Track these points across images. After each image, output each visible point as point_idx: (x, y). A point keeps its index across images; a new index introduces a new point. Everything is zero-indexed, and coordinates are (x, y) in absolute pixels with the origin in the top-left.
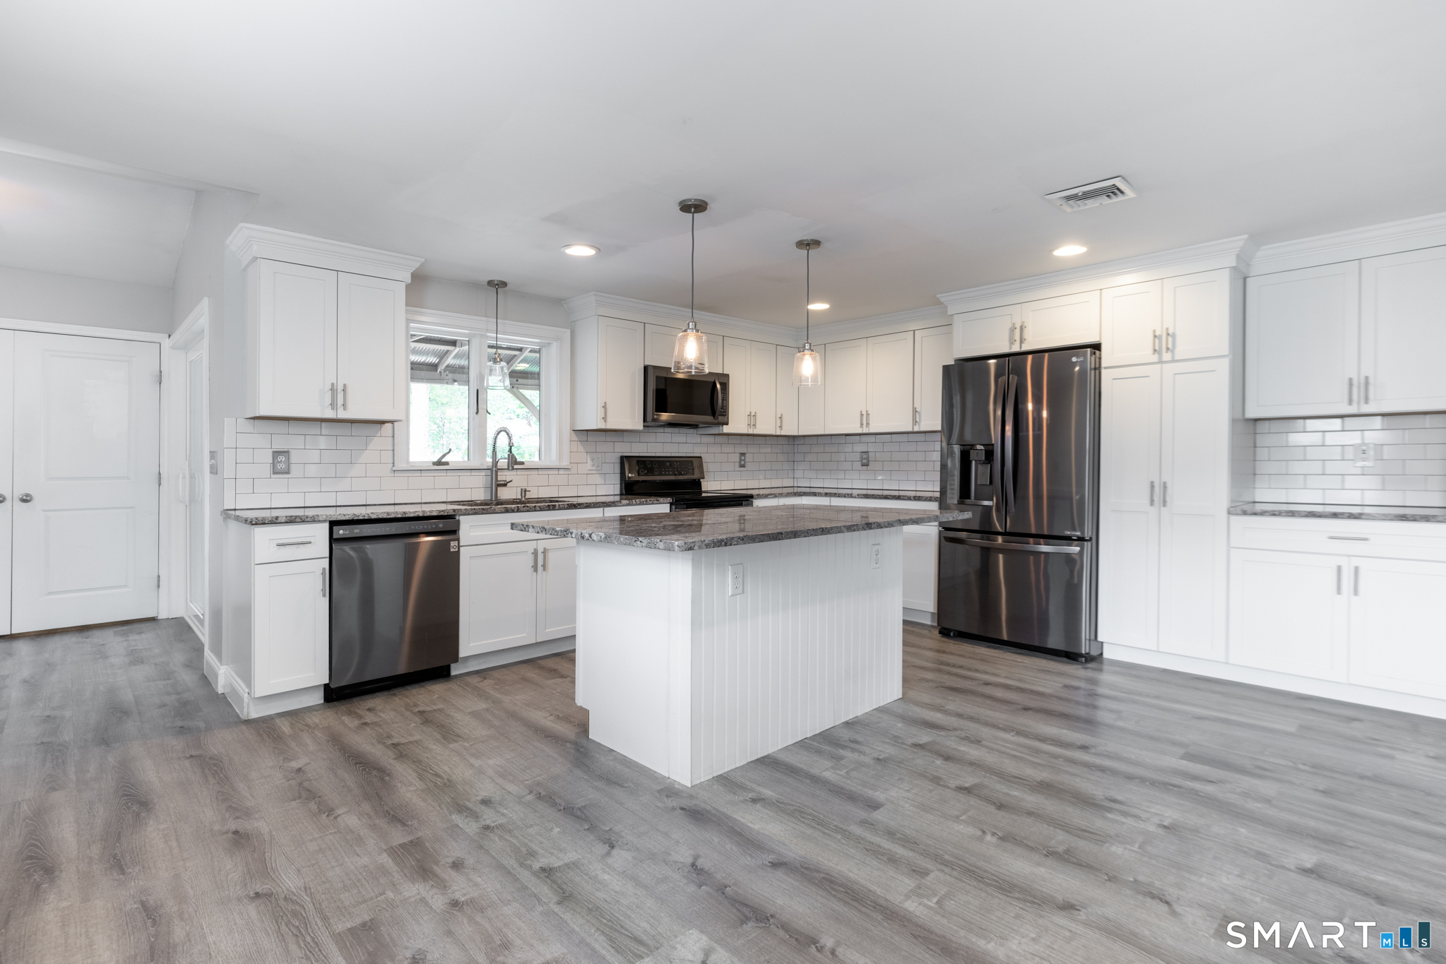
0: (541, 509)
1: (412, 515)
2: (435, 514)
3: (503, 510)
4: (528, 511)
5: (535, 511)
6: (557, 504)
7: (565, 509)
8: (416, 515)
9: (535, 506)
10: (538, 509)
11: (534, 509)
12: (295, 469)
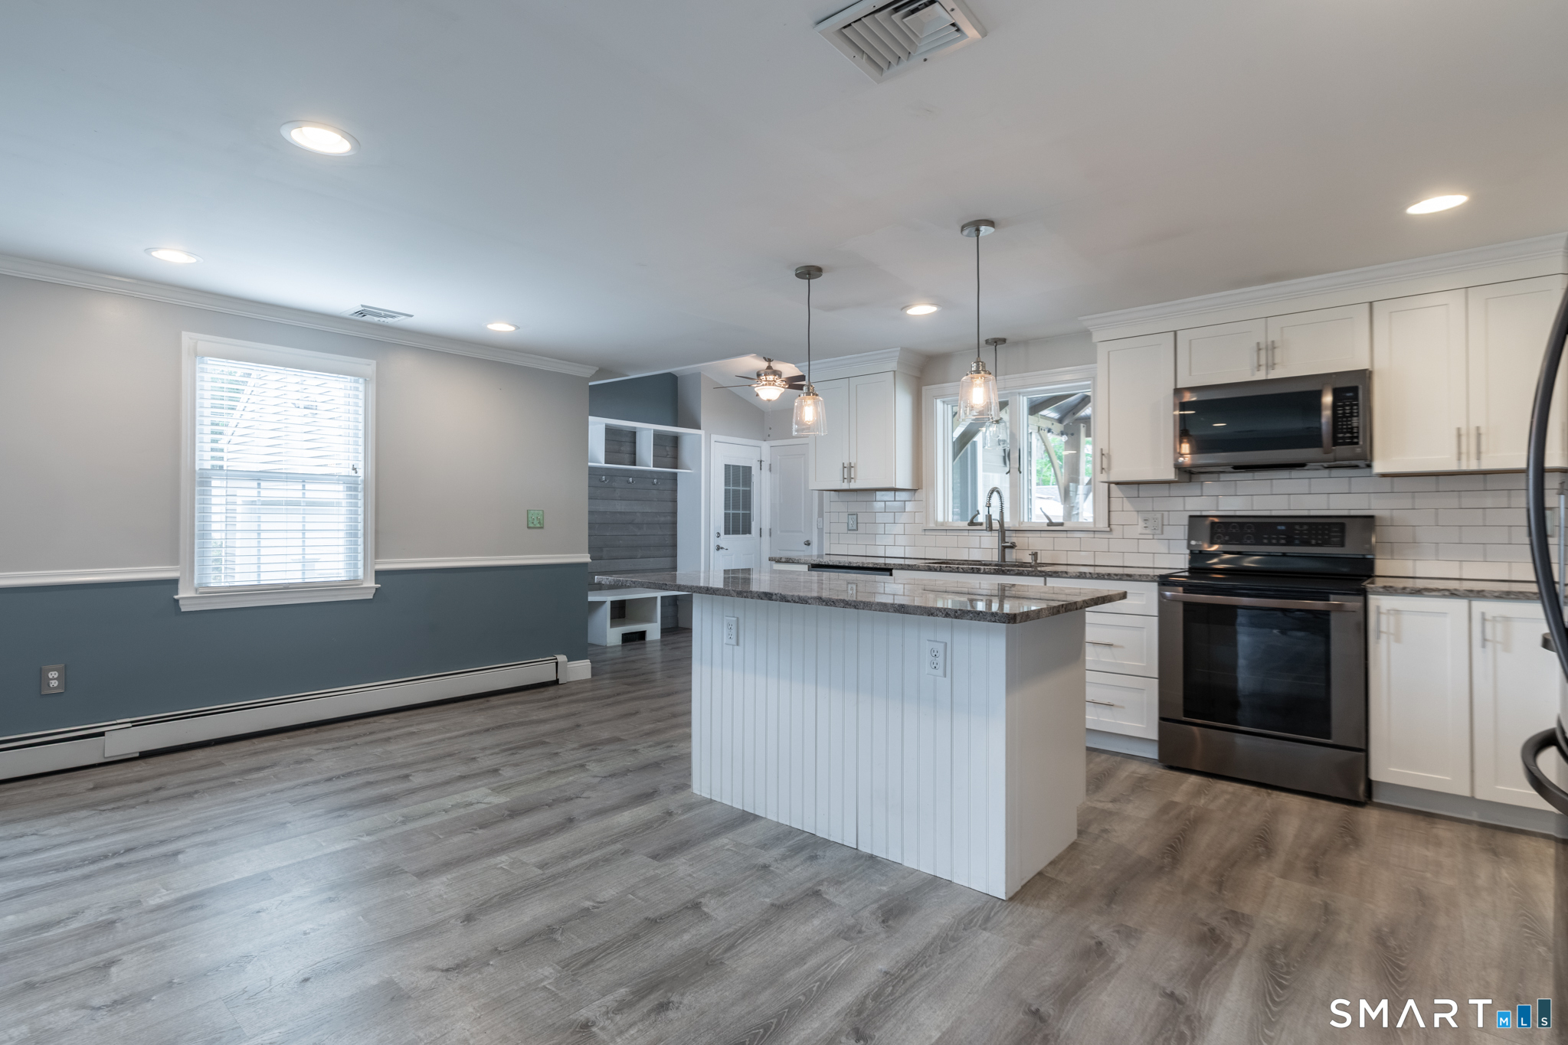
0: (965, 571)
1: (855, 565)
2: (871, 566)
3: (927, 568)
4: (951, 572)
5: (958, 572)
6: (982, 567)
7: (991, 573)
8: (857, 565)
9: (958, 568)
10: (961, 570)
11: (957, 571)
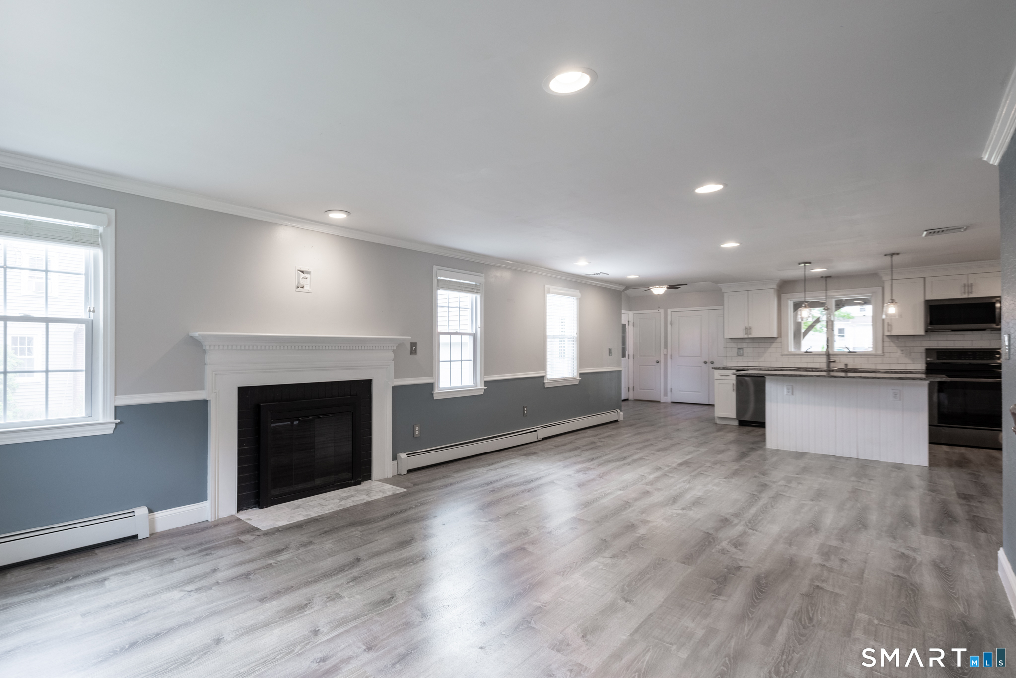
12: (745, 354)
